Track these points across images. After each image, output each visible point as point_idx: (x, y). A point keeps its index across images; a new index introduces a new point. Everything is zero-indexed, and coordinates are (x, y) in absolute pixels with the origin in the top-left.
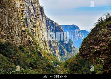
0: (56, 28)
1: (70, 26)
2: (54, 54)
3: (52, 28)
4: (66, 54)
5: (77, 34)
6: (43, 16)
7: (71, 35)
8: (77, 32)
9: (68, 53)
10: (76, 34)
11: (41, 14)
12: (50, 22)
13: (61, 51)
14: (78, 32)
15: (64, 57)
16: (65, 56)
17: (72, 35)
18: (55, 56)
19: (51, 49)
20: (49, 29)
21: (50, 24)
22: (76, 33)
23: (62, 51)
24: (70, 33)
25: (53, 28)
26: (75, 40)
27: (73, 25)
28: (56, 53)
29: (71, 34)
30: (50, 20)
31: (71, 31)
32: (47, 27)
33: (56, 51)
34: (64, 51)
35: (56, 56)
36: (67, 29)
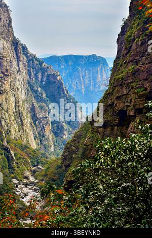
0: (48, 76)
1: (85, 56)
2: (42, 134)
3: (40, 76)
4: (65, 132)
5: (103, 76)
6: (20, 61)
7: (88, 79)
8: (101, 72)
9: (71, 129)
10: (99, 75)
11: (15, 56)
12: (37, 64)
13: (55, 125)
14: (103, 71)
15: (62, 137)
16: (64, 137)
17: (89, 77)
18: (44, 137)
19: (35, 124)
20: (34, 79)
21: (35, 68)
22: (99, 73)
23: (58, 127)
24: (87, 73)
25: (42, 75)
26: (96, 90)
27: (94, 56)
28: (45, 132)
29: (87, 77)
30: (37, 59)
31: (89, 70)
32: (30, 75)
33: (46, 127)
34: (62, 126)
35: (46, 137)
36: (79, 65)
